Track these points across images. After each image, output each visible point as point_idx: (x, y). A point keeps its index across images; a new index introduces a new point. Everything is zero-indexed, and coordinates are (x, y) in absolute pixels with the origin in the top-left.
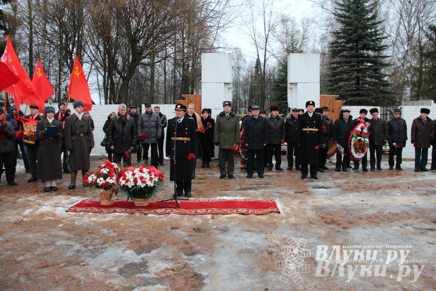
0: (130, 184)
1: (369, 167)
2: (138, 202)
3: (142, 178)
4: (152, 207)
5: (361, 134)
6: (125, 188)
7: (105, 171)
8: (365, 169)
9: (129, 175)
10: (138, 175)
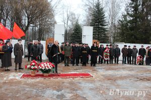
0: (43, 69)
1: (109, 63)
2: (45, 74)
3: (47, 66)
4: (49, 76)
5: (107, 52)
6: (41, 70)
7: (34, 64)
8: (108, 63)
9: (42, 65)
10: (46, 65)
